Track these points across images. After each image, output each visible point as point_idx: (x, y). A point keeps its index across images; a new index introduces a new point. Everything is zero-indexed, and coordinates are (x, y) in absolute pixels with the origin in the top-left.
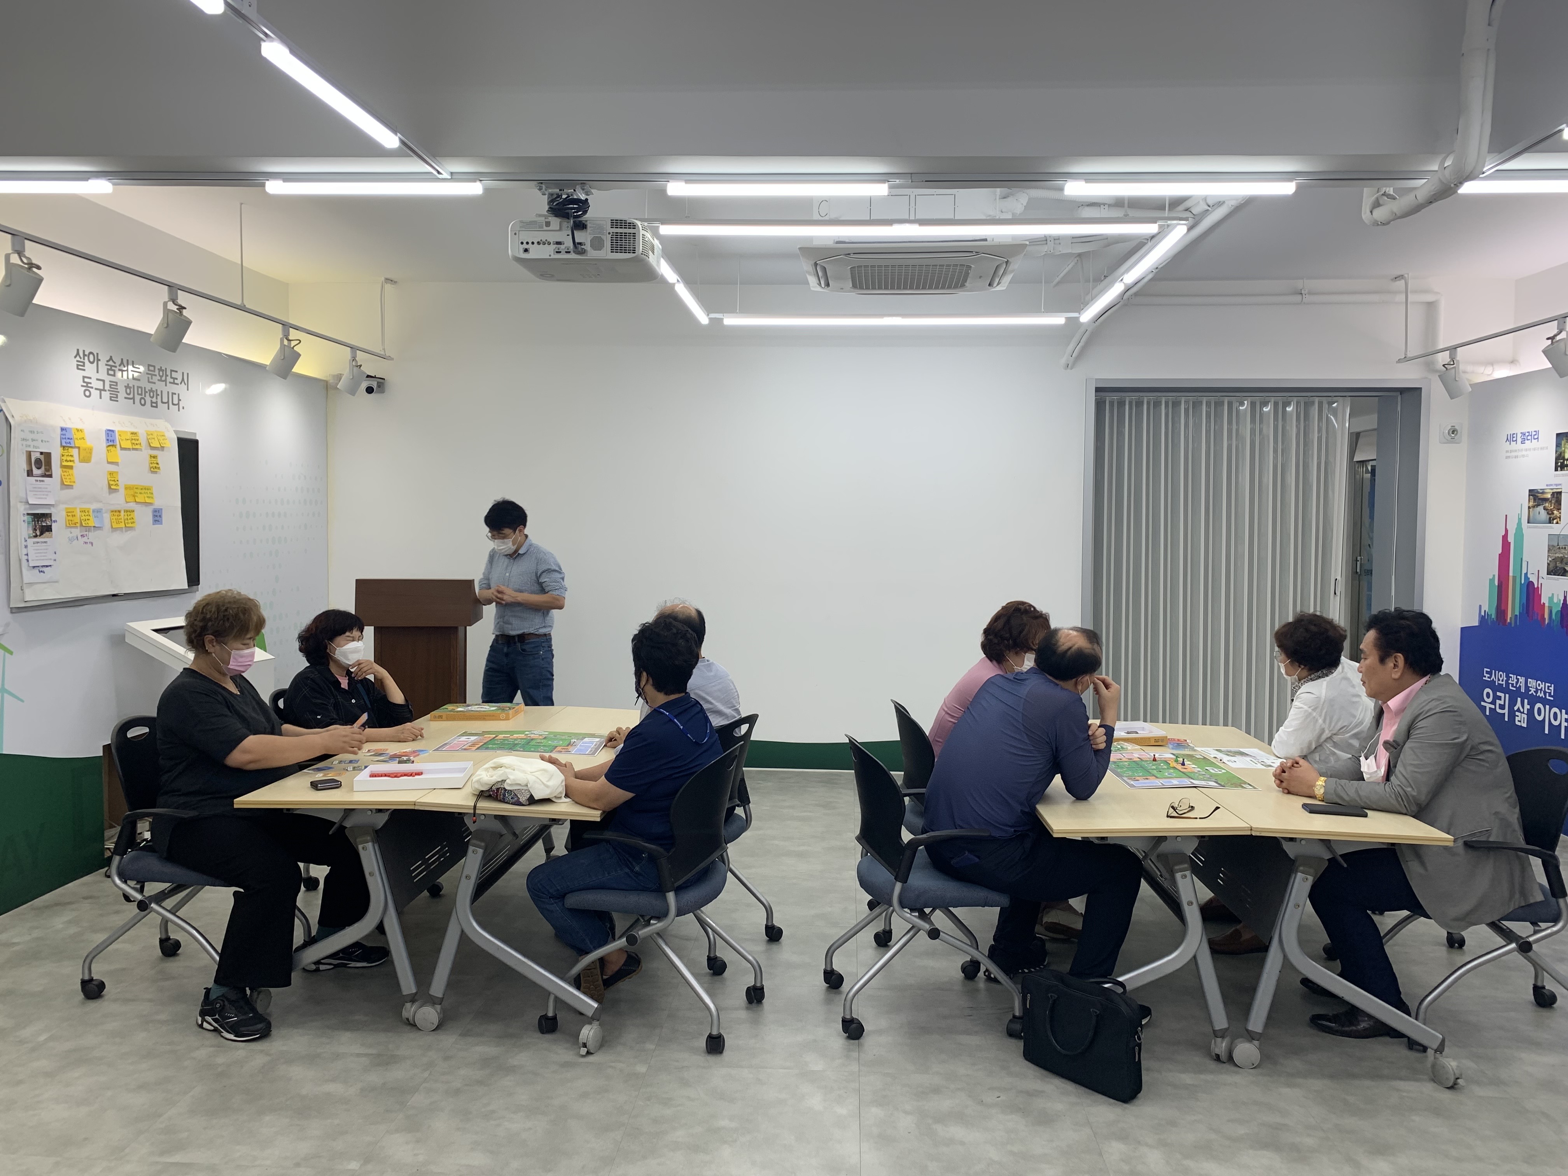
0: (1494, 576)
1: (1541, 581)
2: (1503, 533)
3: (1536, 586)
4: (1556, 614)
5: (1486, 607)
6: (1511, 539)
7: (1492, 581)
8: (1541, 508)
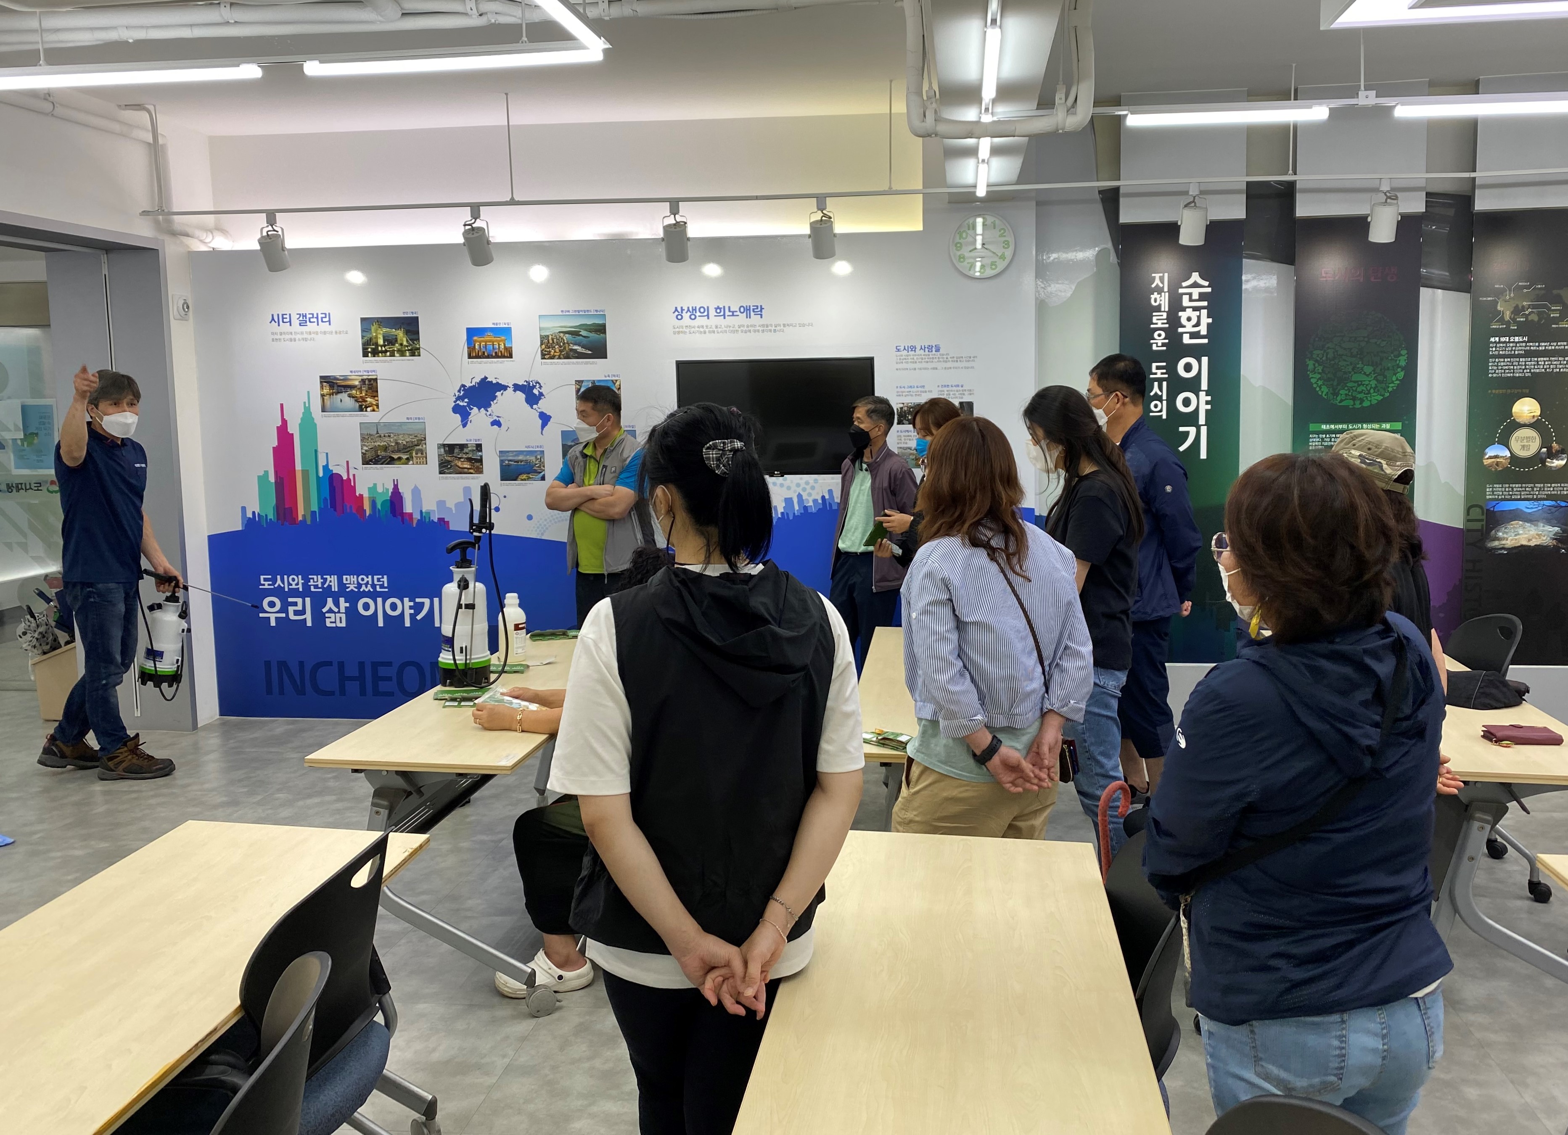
0: (266, 472)
1: (352, 472)
2: (279, 424)
3: (345, 477)
4: (382, 505)
5: (254, 507)
6: (293, 428)
7: (262, 479)
8: (344, 396)
